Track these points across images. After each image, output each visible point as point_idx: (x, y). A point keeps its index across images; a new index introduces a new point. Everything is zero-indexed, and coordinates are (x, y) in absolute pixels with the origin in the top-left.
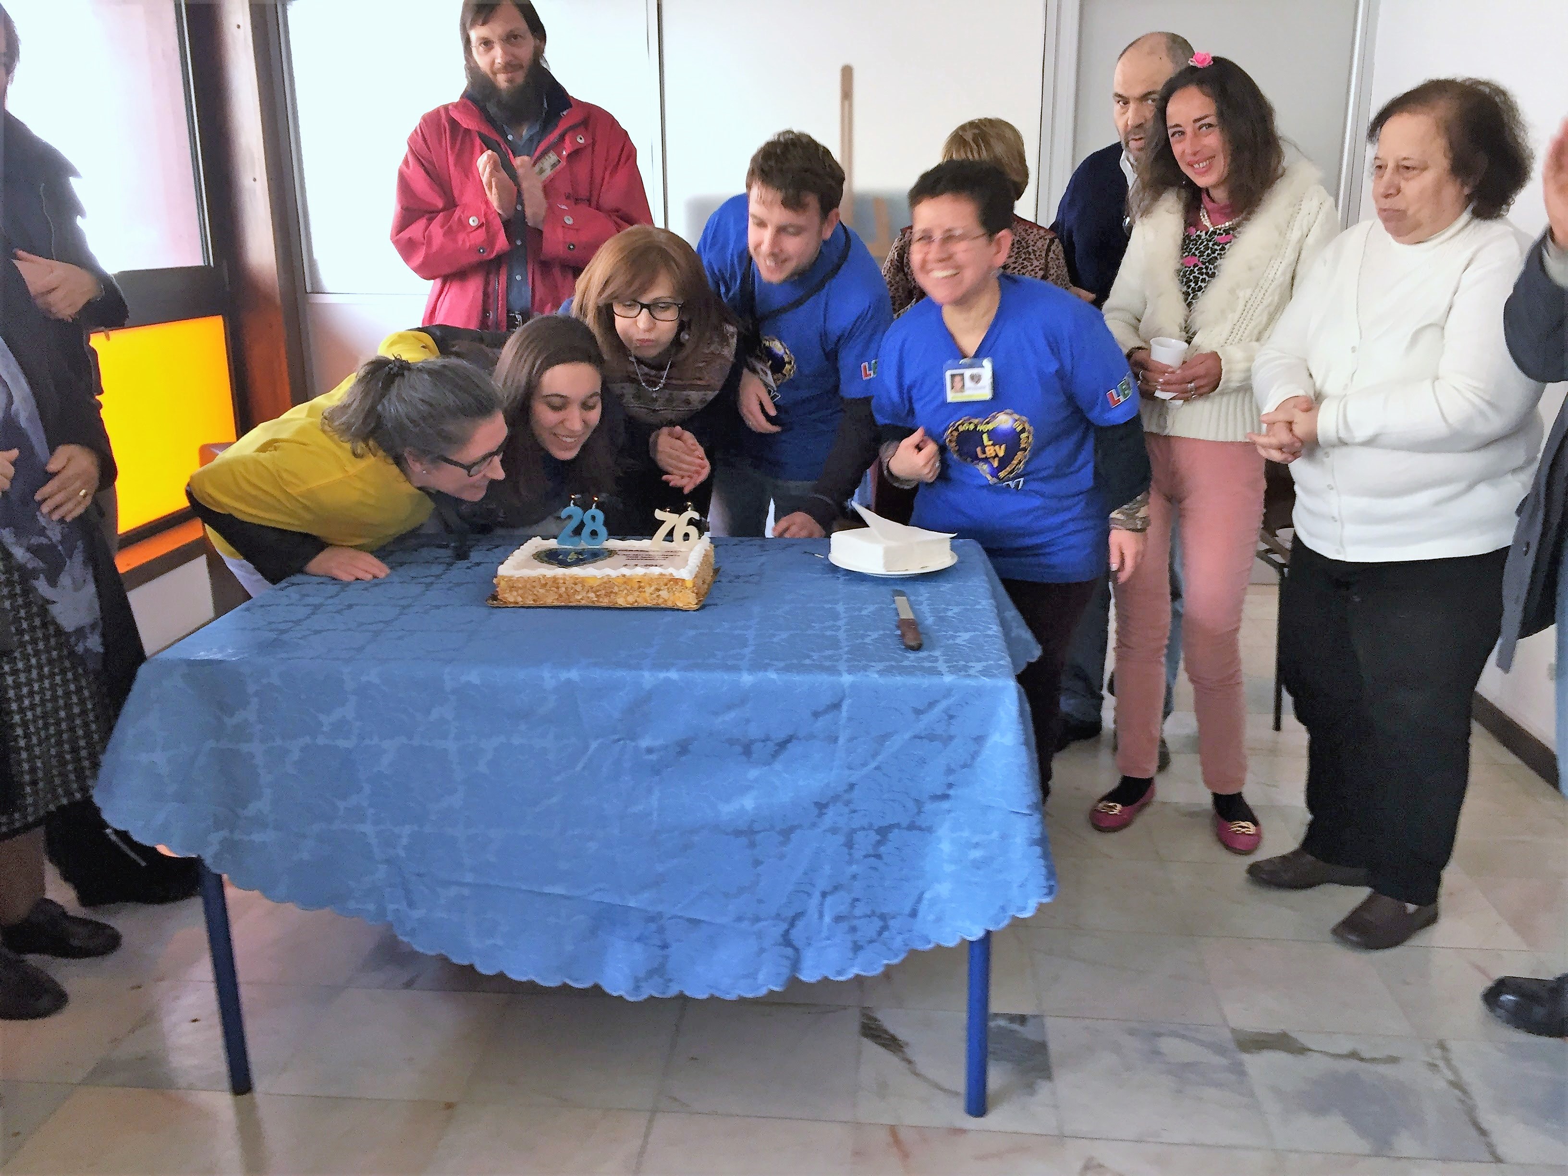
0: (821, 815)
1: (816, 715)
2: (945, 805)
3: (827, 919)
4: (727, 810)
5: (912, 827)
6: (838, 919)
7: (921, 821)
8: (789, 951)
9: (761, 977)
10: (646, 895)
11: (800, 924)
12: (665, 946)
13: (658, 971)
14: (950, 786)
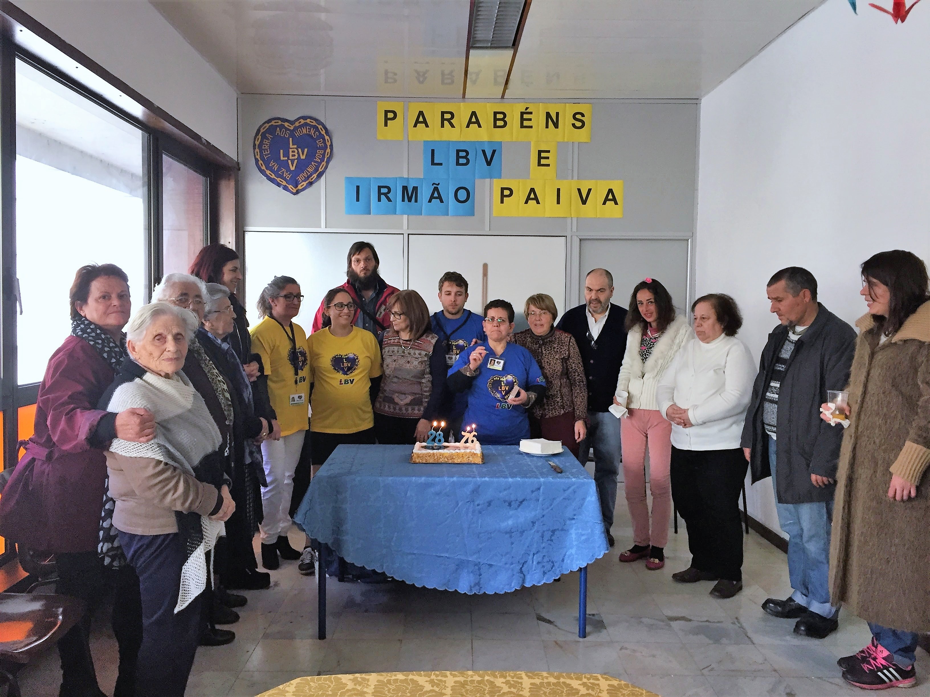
0: (533, 526)
1: (533, 492)
2: (573, 522)
3: (534, 563)
4: (503, 525)
5: (562, 530)
6: (538, 563)
7: (565, 528)
8: (522, 575)
9: (513, 585)
10: (475, 556)
11: (525, 566)
12: (480, 575)
13: (478, 584)
14: (575, 515)
